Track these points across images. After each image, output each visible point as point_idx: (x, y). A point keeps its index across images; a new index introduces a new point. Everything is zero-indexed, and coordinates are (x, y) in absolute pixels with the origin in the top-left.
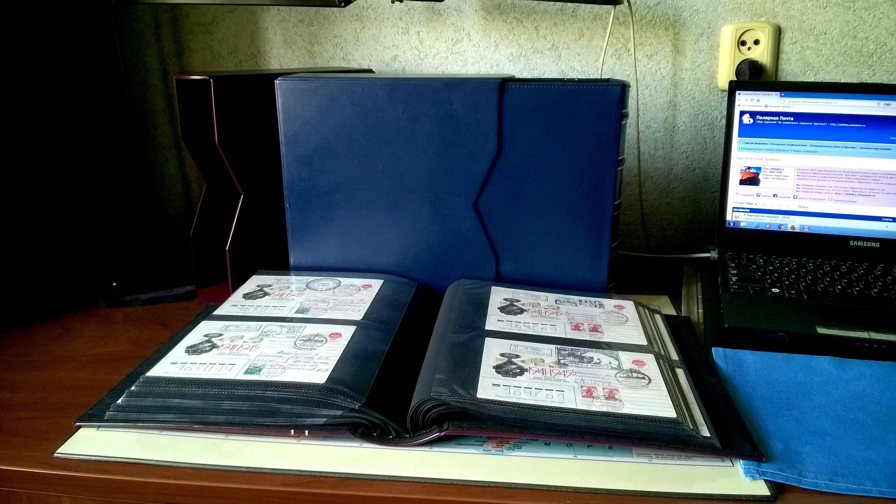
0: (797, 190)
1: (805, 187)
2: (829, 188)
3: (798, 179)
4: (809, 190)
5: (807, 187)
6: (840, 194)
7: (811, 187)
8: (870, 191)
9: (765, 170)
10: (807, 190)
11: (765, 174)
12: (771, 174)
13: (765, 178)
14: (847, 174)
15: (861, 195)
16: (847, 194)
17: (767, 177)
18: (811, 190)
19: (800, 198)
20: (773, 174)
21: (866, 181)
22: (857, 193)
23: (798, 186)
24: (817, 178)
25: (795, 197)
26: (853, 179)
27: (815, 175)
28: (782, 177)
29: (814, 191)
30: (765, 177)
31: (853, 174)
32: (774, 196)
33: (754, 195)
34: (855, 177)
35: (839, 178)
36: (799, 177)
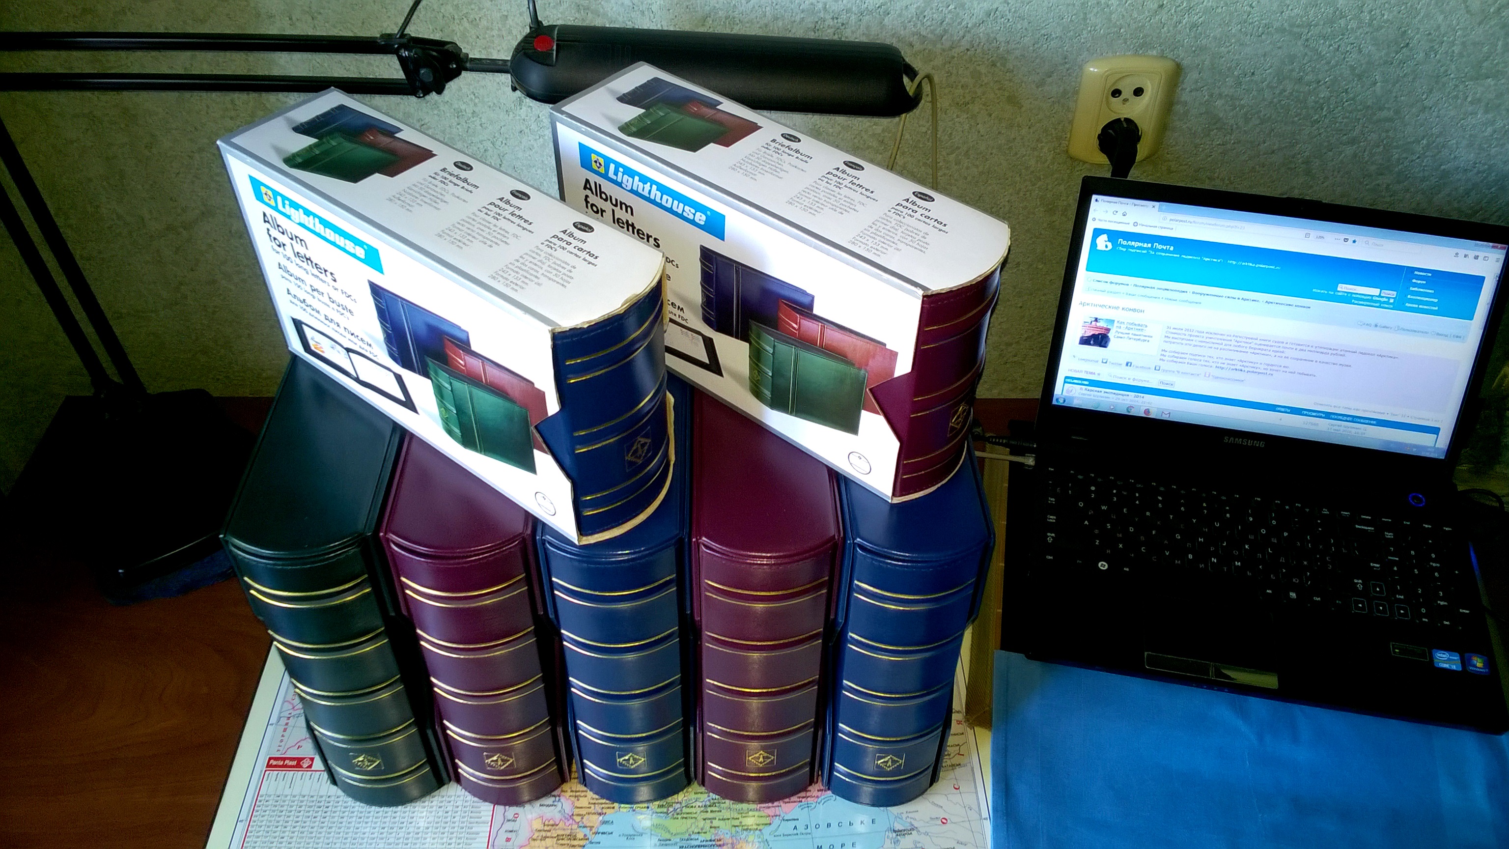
0: (1162, 357)
1: (1173, 354)
2: (1209, 359)
3: (1166, 342)
4: (1179, 360)
5: (1176, 355)
6: (1222, 368)
7: (1183, 356)
8: (1266, 367)
9: (1119, 325)
10: (1175, 359)
11: (1119, 330)
12: (1127, 331)
13: (1118, 337)
14: (1238, 339)
15: (1253, 372)
16: (1233, 369)
17: (1120, 335)
18: (1181, 360)
19: (1164, 371)
20: (1131, 332)
21: (1263, 352)
22: (1246, 369)
23: (1163, 353)
24: (1193, 343)
25: (1157, 368)
26: (1246, 347)
27: (1192, 338)
28: (1142, 338)
29: (1186, 361)
30: (1117, 335)
31: (1248, 340)
32: (1127, 364)
33: (1097, 362)
34: (1248, 345)
35: (1225, 345)
36: (1167, 339)
